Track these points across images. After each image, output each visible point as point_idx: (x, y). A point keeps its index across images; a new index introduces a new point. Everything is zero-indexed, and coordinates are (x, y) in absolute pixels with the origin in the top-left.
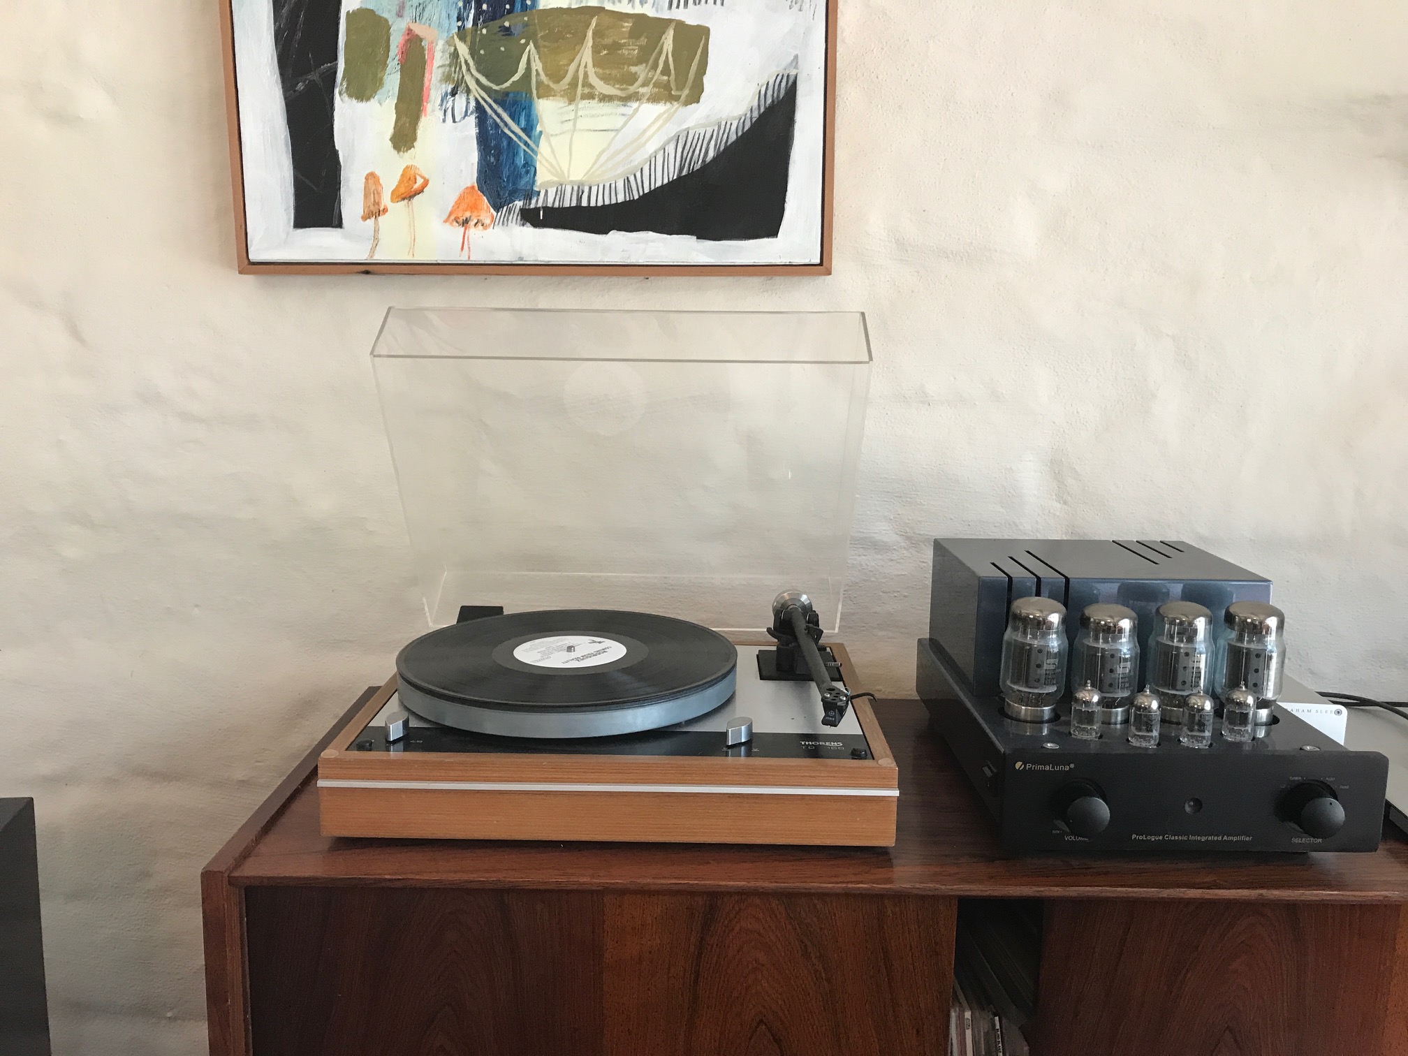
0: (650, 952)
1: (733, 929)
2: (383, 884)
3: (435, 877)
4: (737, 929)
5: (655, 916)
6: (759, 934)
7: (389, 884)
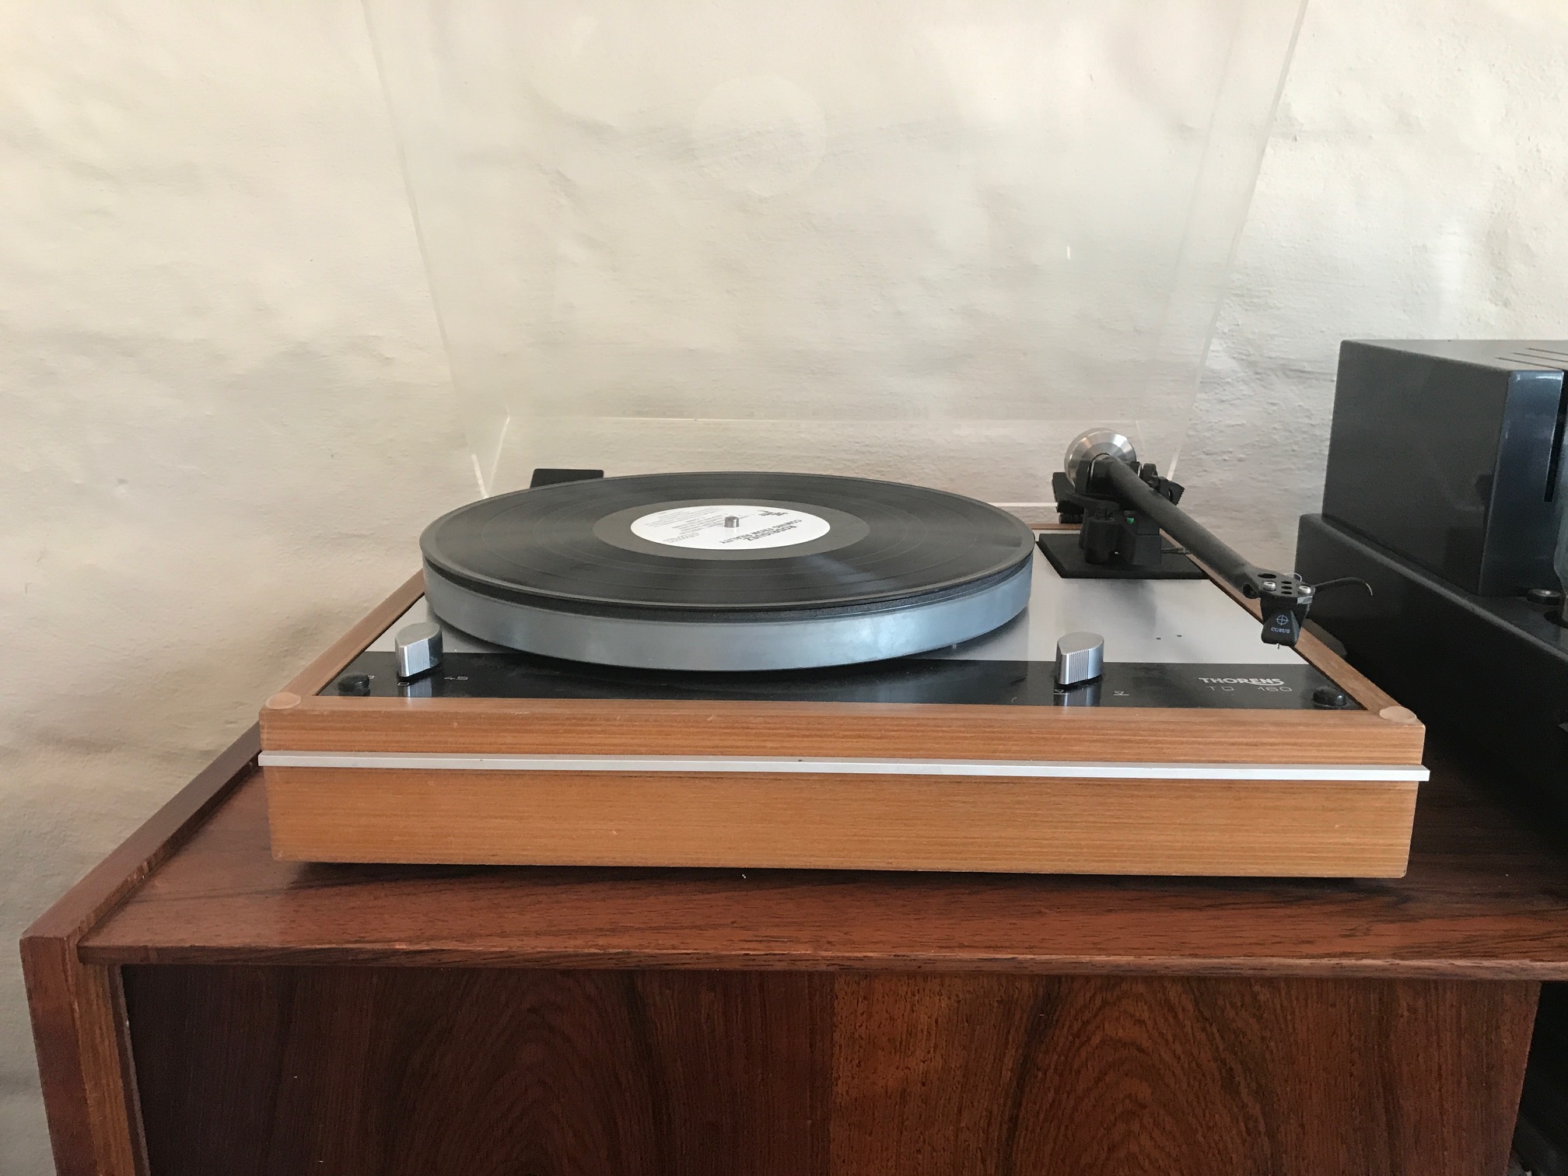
0: (924, 1084)
1: (1089, 1039)
2: (393, 961)
3: (499, 945)
4: (1096, 1040)
5: (935, 1016)
6: (1140, 1050)
7: (405, 962)
